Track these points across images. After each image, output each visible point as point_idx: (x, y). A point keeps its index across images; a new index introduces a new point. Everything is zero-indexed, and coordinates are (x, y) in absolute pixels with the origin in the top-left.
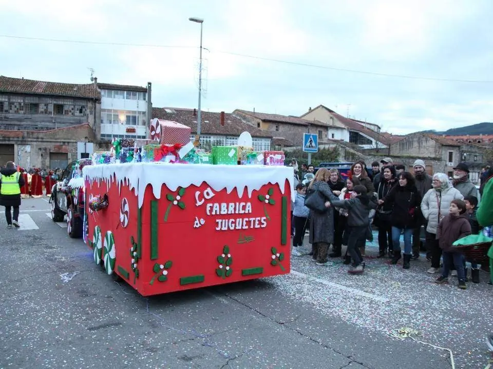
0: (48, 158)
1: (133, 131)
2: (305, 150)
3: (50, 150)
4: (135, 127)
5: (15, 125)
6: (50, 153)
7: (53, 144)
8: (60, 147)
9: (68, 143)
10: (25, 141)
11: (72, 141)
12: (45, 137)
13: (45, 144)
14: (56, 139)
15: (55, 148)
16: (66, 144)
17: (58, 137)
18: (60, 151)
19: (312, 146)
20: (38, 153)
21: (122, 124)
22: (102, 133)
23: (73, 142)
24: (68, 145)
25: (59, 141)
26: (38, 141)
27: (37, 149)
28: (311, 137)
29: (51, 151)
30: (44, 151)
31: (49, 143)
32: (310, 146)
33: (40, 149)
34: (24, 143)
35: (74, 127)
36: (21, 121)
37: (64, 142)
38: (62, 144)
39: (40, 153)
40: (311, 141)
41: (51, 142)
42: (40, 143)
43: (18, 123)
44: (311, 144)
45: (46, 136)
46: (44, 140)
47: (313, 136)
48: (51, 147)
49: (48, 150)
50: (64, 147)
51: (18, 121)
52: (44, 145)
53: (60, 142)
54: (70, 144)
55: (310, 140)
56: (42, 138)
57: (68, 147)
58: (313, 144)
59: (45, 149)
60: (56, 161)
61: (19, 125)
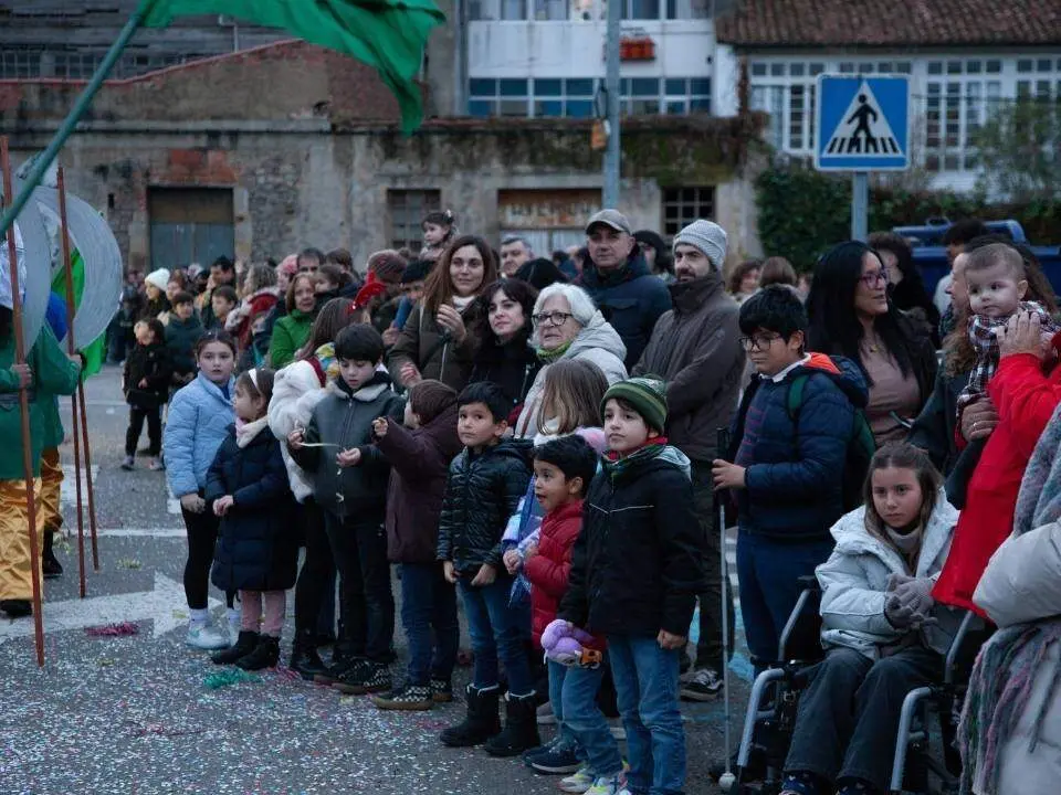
0: (140, 218)
1: (640, 51)
2: (824, 162)
3: (147, 174)
4: (650, 27)
5: (43, 47)
6: (153, 191)
7: (161, 142)
8: (194, 160)
9: (234, 135)
10: (32, 132)
11: (252, 125)
12: (123, 110)
13: (123, 143)
14: (176, 118)
15: (170, 163)
16: (225, 142)
17: (184, 105)
18: (197, 181)
19: (871, 140)
20: (94, 190)
21: (586, 16)
22: (477, 71)
23: (258, 133)
24: (234, 147)
25: (190, 125)
26: (90, 131)
27: (89, 174)
28: (865, 90)
29: (155, 181)
30: (120, 182)
31: (142, 142)
32: (855, 142)
33: (102, 170)
34: (27, 141)
35: (261, 54)
36: (67, 26)
37: (214, 135)
38: (203, 142)
39: (104, 189)
40: (864, 113)
41: (147, 132)
42: (101, 141)
43: (56, 36)
44: (863, 126)
45: (126, 101)
46: (124, 124)
47: (873, 84)
48: (152, 158)
49: (138, 177)
50: (212, 156)
51: (56, 26)
52: (121, 150)
53: (197, 134)
54: (244, 142)
55: (855, 106)
56: (110, 117)
57: (231, 159)
58: (880, 128)
59: (126, 171)
60: (180, 229)
61: (63, 47)
